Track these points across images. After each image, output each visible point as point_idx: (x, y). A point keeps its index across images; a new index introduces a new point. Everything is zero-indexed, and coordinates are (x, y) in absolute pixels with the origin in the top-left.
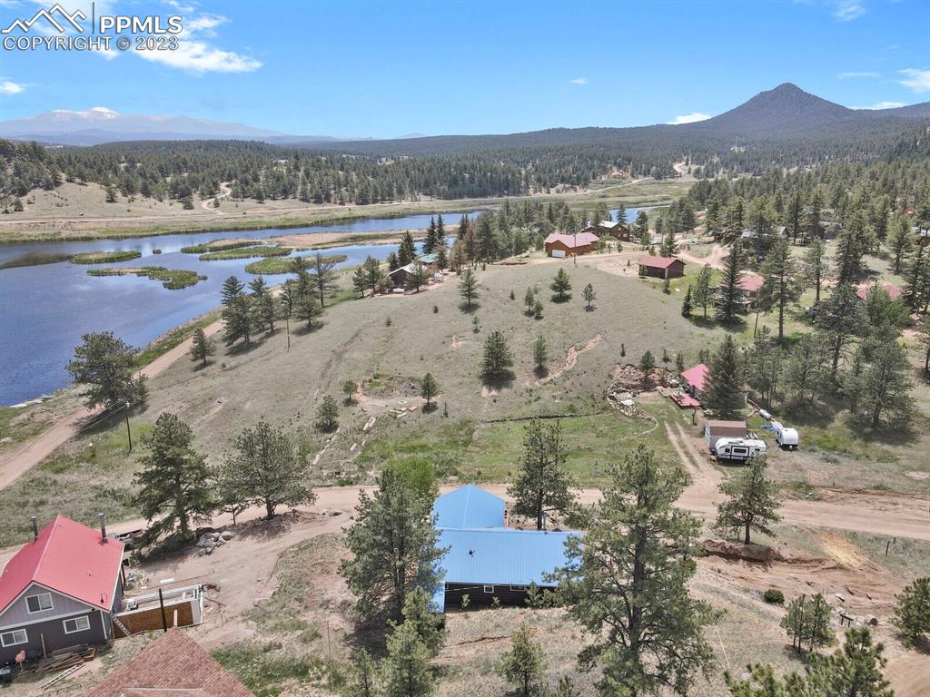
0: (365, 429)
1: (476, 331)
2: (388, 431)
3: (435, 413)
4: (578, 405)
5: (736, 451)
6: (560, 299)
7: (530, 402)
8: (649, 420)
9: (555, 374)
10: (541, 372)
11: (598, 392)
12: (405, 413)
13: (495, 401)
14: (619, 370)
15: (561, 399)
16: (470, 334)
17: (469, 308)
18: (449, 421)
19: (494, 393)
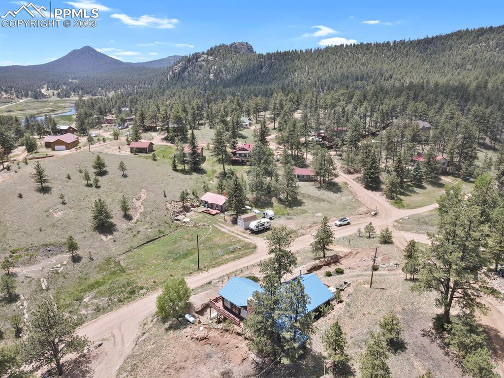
0: (44, 287)
1: (64, 203)
2: (60, 284)
3: (83, 260)
4: (162, 229)
5: (260, 226)
6: (102, 173)
7: (135, 235)
8: (204, 225)
9: (136, 217)
10: (128, 217)
11: (167, 219)
12: (62, 268)
13: (115, 241)
14: (169, 205)
15: (151, 228)
16: (60, 206)
17: (45, 190)
18: (96, 262)
19: (110, 237)
